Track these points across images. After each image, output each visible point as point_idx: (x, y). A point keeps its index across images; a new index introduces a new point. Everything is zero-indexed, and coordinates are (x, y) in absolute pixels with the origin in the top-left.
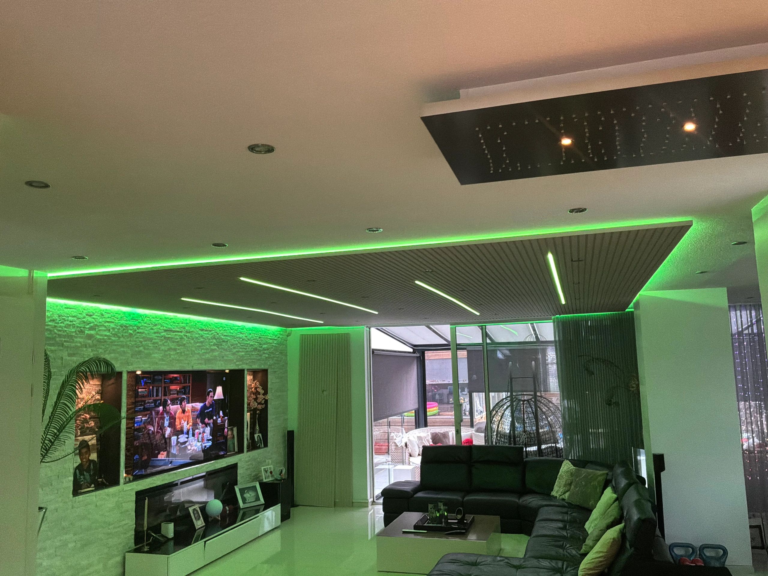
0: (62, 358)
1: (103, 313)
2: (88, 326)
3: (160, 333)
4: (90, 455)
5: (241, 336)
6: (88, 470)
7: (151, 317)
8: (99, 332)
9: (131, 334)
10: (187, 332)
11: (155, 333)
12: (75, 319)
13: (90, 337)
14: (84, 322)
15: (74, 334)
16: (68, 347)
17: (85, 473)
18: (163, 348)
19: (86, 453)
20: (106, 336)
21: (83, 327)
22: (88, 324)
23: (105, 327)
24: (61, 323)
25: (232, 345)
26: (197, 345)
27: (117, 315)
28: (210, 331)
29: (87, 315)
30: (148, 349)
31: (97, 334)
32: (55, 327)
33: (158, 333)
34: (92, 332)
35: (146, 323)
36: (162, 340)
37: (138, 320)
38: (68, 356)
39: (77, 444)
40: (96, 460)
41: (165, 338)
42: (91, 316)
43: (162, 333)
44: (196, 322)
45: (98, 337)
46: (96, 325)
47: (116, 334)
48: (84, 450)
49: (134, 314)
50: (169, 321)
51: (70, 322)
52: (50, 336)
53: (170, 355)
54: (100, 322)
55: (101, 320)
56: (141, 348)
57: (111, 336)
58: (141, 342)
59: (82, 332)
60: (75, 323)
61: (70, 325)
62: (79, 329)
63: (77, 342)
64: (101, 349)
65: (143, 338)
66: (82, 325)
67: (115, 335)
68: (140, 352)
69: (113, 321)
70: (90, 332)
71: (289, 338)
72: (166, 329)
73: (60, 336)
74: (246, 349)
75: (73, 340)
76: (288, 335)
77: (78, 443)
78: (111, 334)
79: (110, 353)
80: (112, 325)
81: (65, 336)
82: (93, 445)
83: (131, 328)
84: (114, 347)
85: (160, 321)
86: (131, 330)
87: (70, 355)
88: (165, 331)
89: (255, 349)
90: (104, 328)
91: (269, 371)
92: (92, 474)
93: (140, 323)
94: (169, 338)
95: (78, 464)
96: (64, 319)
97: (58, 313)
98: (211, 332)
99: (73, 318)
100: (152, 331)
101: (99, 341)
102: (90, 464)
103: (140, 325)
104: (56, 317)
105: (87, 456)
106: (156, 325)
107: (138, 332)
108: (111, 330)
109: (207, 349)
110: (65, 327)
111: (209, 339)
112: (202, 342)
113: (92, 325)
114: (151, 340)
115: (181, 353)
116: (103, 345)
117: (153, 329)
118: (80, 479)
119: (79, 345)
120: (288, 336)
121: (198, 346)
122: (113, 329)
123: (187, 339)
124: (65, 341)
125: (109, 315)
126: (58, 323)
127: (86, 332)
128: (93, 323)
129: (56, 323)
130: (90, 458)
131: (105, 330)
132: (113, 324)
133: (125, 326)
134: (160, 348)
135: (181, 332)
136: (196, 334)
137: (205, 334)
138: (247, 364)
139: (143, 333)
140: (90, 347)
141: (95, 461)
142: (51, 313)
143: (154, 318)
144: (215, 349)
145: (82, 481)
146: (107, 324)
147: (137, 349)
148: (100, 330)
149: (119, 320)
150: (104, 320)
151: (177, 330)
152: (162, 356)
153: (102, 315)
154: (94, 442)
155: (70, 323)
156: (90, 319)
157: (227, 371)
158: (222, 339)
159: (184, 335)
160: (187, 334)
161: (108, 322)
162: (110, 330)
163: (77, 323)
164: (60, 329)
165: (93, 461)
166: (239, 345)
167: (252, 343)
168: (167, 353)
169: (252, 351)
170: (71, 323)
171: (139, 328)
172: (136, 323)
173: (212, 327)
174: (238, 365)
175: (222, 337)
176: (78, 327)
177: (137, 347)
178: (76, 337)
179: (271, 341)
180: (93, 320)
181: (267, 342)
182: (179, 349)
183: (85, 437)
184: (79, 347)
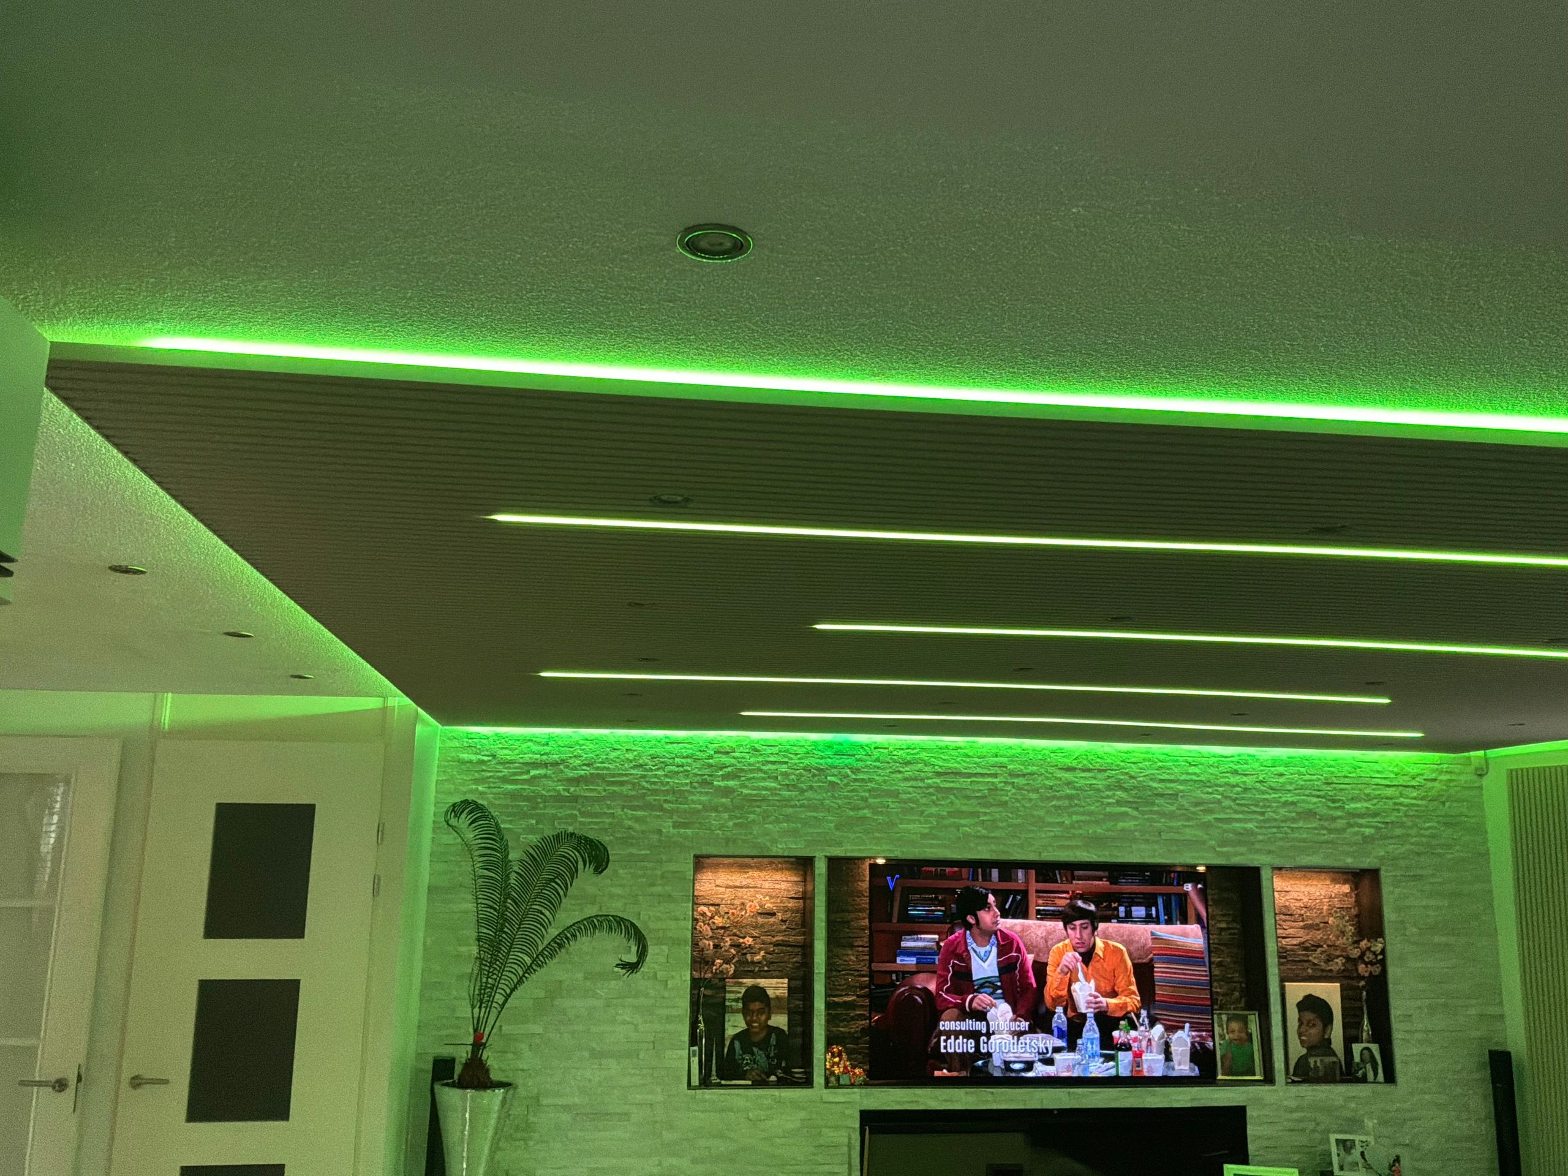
0: (660, 832)
1: (757, 746)
2: (721, 773)
3: (922, 780)
4: (769, 1018)
5: (1234, 780)
6: (764, 1045)
7: (891, 748)
8: (747, 783)
9: (833, 784)
10: (1012, 774)
11: (906, 779)
12: (689, 760)
13: (727, 792)
14: (710, 766)
15: (688, 788)
16: (671, 812)
17: (755, 1050)
18: (934, 810)
19: (760, 1012)
20: (765, 789)
21: (709, 776)
22: (721, 769)
23: (765, 773)
24: (658, 769)
25: (1197, 804)
26: (1054, 803)
27: (795, 748)
28: (1100, 771)
29: (716, 752)
30: (881, 813)
31: (743, 786)
32: (643, 777)
33: (915, 779)
34: (731, 783)
35: (877, 760)
36: (930, 794)
37: (854, 755)
38: (674, 827)
39: (740, 993)
40: (786, 1028)
41: (939, 789)
42: (727, 753)
43: (928, 778)
44: (1047, 752)
45: (746, 791)
46: (742, 770)
47: (794, 786)
48: (756, 1006)
49: (841, 745)
50: (955, 753)
51: (678, 766)
52: (634, 793)
53: (958, 827)
54: (749, 765)
55: (752, 760)
56: (866, 812)
57: (780, 790)
58: (865, 800)
59: (705, 783)
60: (689, 769)
61: (678, 773)
62: (698, 778)
63: (693, 802)
64: (753, 812)
65: (870, 791)
66: (707, 771)
67: (788, 787)
68: (864, 818)
69: (786, 760)
70: (721, 784)
71: (1485, 781)
72: (939, 770)
73: (655, 792)
74: (1263, 814)
75: (686, 798)
76: (1481, 773)
77: (743, 990)
78: (780, 785)
79: (777, 821)
80: (784, 768)
81: (667, 792)
82: (778, 998)
83: (835, 771)
84: (790, 810)
85: (923, 755)
86: (834, 775)
87: (676, 825)
88: (939, 774)
89: (1310, 814)
90: (761, 775)
91: (1383, 873)
92: (772, 1054)
93: (858, 760)
94: (952, 789)
95: (738, 1030)
96: (663, 762)
97: (651, 752)
98: (1107, 774)
99: (684, 761)
100: (900, 776)
101: (749, 799)
102: (768, 1036)
103: (860, 764)
104: (645, 759)
105: (763, 1018)
106: (908, 763)
107: (856, 780)
108: (779, 778)
109: (1090, 813)
110: (666, 776)
111: (1098, 790)
112: (1070, 797)
113: (729, 769)
114: (895, 794)
115: (994, 821)
116: (759, 807)
117: (900, 772)
118: (743, 1059)
119: (700, 807)
120: (1481, 776)
121: (1054, 806)
122: (786, 775)
123: (1014, 791)
124: (665, 801)
125: (775, 750)
126: (651, 770)
127: (715, 783)
128: (733, 765)
129: (646, 770)
130: (770, 1023)
131: (764, 779)
132: (784, 766)
133: (818, 769)
134: (922, 812)
135: (995, 775)
136: (1047, 778)
137: (1081, 780)
138: (1270, 852)
139: (870, 780)
140: (726, 809)
141: (783, 1030)
142: (635, 753)
143: (902, 749)
144: (1125, 814)
145: (747, 1064)
146: (770, 766)
147: (852, 813)
148: (749, 779)
149: (799, 759)
150: (760, 759)
151: (979, 770)
152: (932, 828)
153: (756, 750)
154: (783, 992)
155: (676, 769)
156: (724, 759)
157: (1201, 869)
158: (1151, 788)
159: (1005, 783)
160: (1016, 780)
161: (773, 763)
162: (777, 777)
163: (694, 768)
164: (656, 780)
165: (777, 1030)
166: (1226, 803)
167: (1290, 798)
168: (947, 822)
169: (1294, 820)
170: (681, 769)
171: (856, 771)
172: (851, 761)
173: (1109, 761)
174: (1226, 855)
175: (1155, 785)
176: (696, 775)
177: (851, 809)
178: (693, 794)
179: (1389, 792)
180: (733, 761)
181: (1368, 795)
182: (985, 814)
183: (759, 980)
184: (699, 811)
